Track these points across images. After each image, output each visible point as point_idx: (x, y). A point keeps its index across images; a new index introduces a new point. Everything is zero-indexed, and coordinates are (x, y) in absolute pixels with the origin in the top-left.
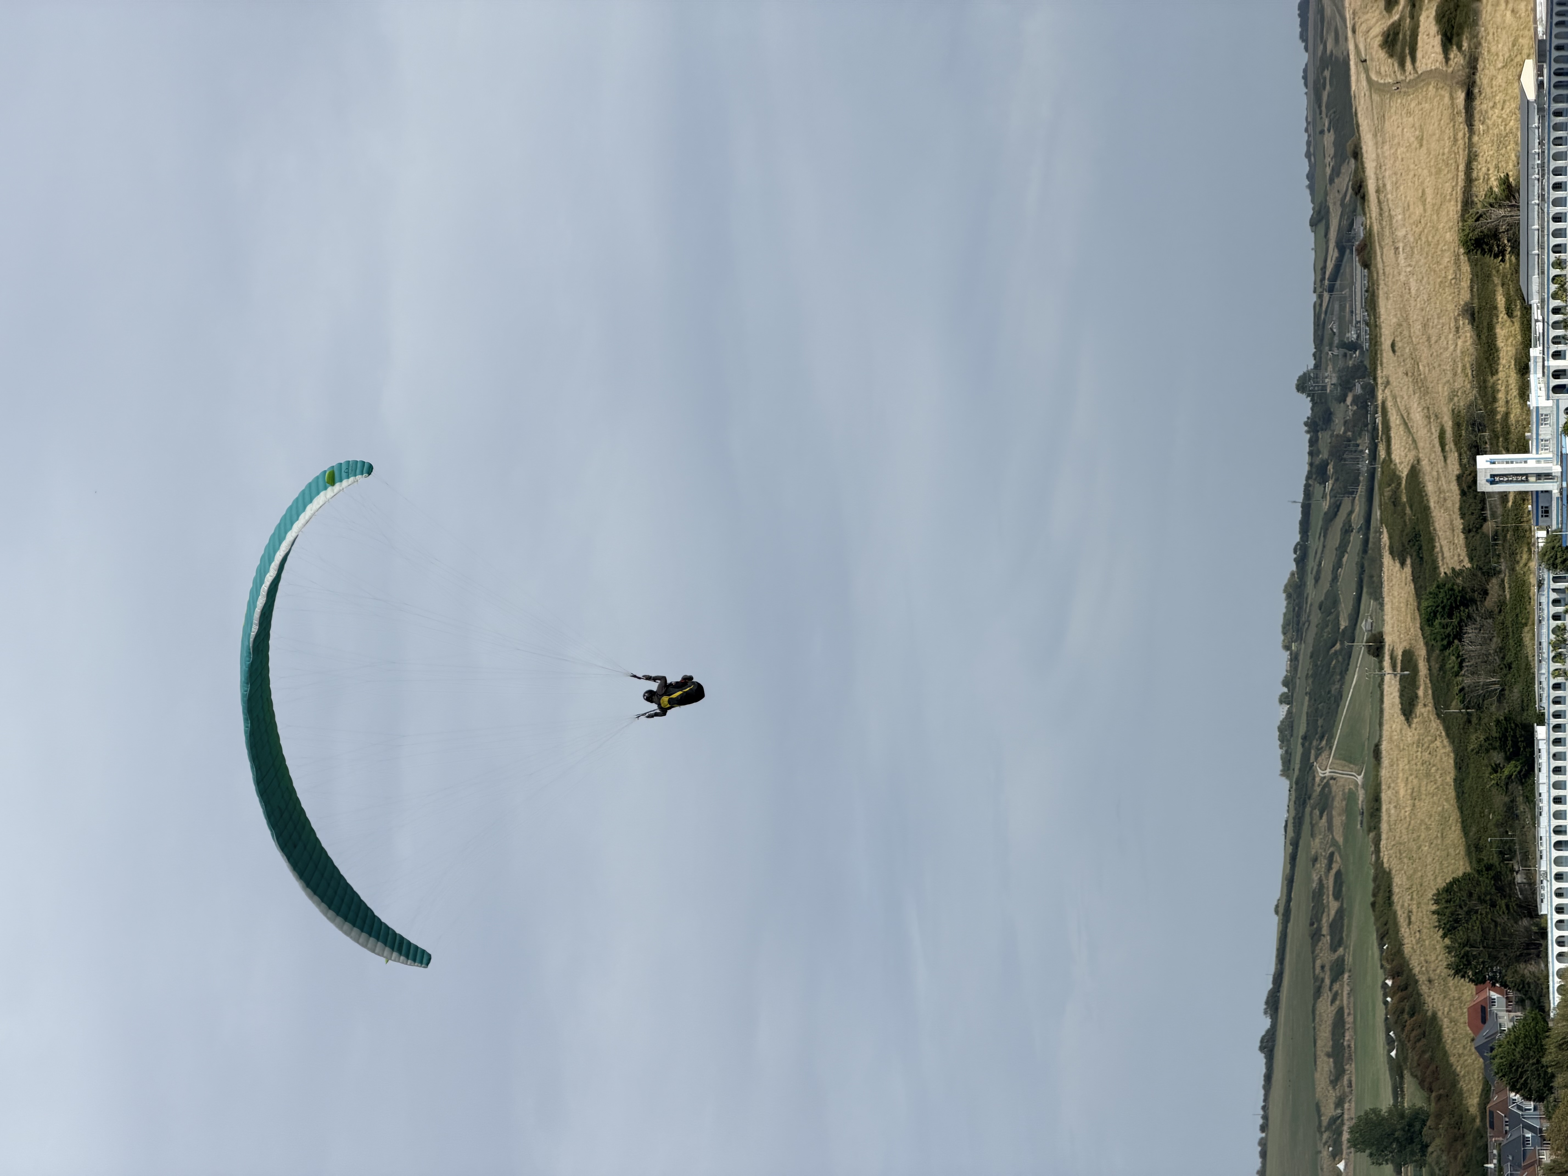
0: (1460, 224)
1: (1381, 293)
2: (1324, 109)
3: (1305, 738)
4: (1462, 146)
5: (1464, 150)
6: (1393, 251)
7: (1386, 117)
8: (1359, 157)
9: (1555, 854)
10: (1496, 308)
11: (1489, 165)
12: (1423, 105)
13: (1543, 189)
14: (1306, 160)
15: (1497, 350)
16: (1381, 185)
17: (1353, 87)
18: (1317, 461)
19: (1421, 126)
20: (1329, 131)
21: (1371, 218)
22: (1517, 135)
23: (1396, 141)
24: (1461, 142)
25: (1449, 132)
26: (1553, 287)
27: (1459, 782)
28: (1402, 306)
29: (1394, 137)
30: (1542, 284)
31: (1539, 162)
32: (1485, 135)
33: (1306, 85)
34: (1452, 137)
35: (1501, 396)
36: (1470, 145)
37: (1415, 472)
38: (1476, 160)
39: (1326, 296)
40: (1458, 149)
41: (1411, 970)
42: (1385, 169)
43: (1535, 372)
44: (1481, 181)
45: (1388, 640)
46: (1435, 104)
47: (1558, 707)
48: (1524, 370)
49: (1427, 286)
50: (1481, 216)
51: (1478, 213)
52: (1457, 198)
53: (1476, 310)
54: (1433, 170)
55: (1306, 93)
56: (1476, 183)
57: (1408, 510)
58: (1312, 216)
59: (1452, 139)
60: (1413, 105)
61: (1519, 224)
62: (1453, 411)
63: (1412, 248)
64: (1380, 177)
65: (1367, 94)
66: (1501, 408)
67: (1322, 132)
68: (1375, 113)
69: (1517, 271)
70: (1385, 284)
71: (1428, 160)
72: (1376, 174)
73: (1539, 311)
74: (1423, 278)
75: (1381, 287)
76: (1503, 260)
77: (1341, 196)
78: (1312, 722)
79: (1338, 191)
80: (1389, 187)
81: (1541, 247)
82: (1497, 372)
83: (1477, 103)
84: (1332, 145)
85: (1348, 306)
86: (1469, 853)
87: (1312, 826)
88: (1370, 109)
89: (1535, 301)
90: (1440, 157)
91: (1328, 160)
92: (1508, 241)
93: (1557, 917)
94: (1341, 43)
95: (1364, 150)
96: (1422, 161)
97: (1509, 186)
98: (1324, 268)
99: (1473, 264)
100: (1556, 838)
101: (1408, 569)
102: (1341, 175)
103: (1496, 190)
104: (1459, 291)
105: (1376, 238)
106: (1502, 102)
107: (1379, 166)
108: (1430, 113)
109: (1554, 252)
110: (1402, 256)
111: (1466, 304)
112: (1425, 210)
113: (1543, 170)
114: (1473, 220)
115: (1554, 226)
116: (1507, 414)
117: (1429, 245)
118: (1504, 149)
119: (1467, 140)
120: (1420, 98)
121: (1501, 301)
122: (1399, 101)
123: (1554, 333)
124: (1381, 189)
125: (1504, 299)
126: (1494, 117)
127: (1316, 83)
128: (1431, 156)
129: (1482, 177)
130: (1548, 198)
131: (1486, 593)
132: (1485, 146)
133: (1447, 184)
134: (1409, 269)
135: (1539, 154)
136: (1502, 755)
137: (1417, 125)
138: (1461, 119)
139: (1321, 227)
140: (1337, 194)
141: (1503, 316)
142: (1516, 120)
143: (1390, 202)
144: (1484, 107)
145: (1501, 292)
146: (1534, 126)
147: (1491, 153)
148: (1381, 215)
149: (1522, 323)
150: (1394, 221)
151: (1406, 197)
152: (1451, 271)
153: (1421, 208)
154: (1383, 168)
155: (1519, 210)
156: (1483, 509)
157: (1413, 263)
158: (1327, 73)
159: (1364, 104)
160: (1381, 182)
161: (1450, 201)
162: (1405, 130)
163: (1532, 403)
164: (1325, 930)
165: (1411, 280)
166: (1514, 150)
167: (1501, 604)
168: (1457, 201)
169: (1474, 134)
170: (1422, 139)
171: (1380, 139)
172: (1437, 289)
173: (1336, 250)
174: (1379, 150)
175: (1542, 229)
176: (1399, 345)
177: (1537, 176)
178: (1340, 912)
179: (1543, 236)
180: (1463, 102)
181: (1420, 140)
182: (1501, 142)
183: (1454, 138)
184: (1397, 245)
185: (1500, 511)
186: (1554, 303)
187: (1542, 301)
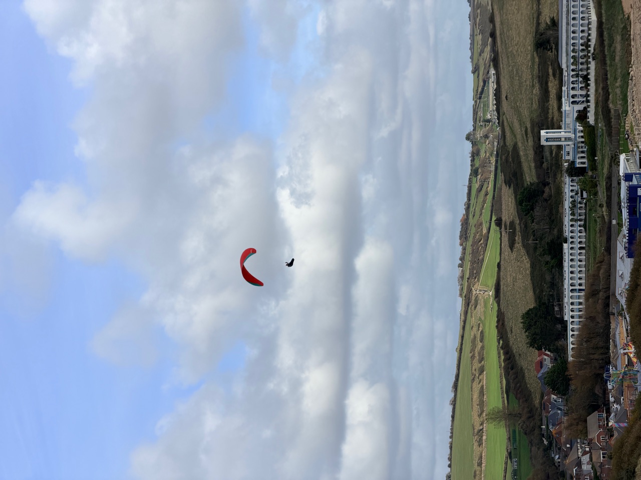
1: (502, 77)
2: (477, 26)
3: (468, 279)
4: (535, 10)
5: (536, 12)
6: (507, 58)
9: (571, 294)
10: (549, 75)
11: (546, 16)
13: (568, 20)
15: (549, 92)
18: (474, 168)
19: (518, 4)
24: (535, 8)
25: (530, 5)
26: (572, 61)
27: (532, 273)
28: (510, 80)
29: (507, 11)
30: (567, 60)
31: (567, 9)
32: (545, 4)
35: (550, 111)
36: (539, 9)
37: (515, 147)
38: (541, 15)
41: (512, 352)
42: (504, 25)
43: (564, 97)
44: (543, 23)
45: (503, 219)
47: (572, 234)
48: (559, 98)
49: (520, 70)
50: (543, 34)
51: (542, 32)
53: (541, 76)
54: (523, 22)
55: (470, 24)
56: (541, 24)
57: (512, 165)
58: (472, 69)
61: (558, 36)
62: (531, 120)
63: (514, 55)
64: (502, 28)
66: (550, 116)
67: (477, 36)
70: (503, 73)
71: (521, 18)
72: (500, 27)
73: (566, 72)
74: (519, 66)
76: (552, 52)
80: (505, 32)
81: (567, 44)
82: (549, 101)
85: (487, 105)
86: (536, 301)
87: (471, 313)
88: (497, 1)
89: (564, 66)
90: (526, 15)
91: (479, 47)
92: (554, 44)
93: (571, 320)
95: (496, 19)
96: (519, 19)
97: (554, 21)
98: (477, 90)
99: (540, 57)
100: (571, 288)
101: (512, 188)
103: (549, 23)
104: (534, 70)
107: (501, 24)
109: (573, 46)
111: (537, 75)
112: (520, 39)
113: (568, 13)
114: (540, 35)
115: (572, 35)
116: (553, 118)
117: (522, 53)
118: (552, 8)
119: (537, 7)
121: (551, 71)
123: (572, 79)
124: (502, 33)
127: (474, 16)
128: (523, 16)
129: (543, 21)
130: (570, 24)
131: (544, 192)
132: (545, 9)
133: (529, 27)
135: (566, 6)
136: (550, 256)
141: (551, 78)
143: (506, 38)
145: (551, 67)
147: (547, 11)
149: (559, 79)
150: (507, 45)
151: (512, 35)
152: (531, 62)
153: (518, 38)
155: (558, 31)
156: (543, 158)
160: (502, 31)
161: (530, 33)
163: (563, 109)
164: (476, 355)
166: (556, 8)
167: (550, 196)
168: (533, 33)
169: (540, 4)
170: (519, 10)
171: (502, 13)
173: (482, 83)
174: (501, 17)
175: (567, 37)
176: (509, 96)
177: (566, 15)
178: (483, 348)
179: (568, 40)
182: (551, 5)
183: (532, 7)
185: (549, 158)
186: (572, 67)
187: (567, 67)
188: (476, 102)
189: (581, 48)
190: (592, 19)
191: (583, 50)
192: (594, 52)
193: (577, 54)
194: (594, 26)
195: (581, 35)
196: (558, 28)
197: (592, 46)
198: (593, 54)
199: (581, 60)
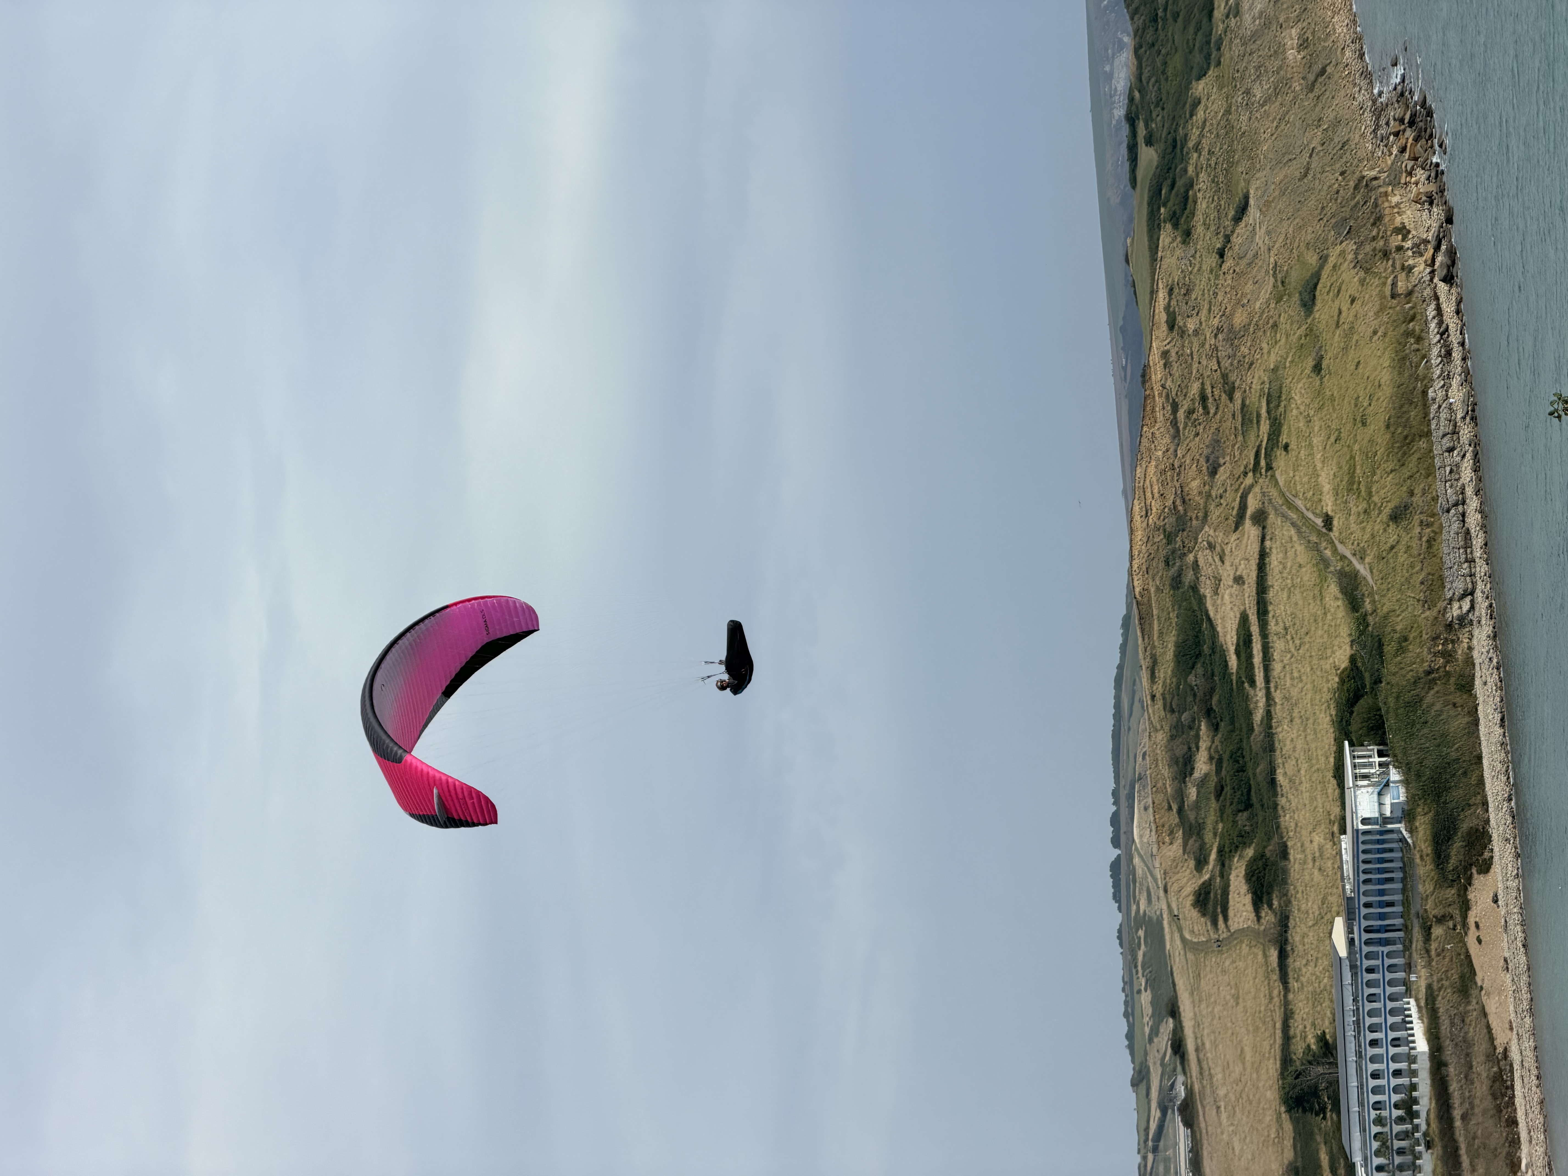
0: (1280, 1082)
1: (1205, 1153)
2: (1140, 968)
4: (1278, 1004)
5: (1280, 1008)
6: (1215, 1111)
7: (1202, 976)
8: (1177, 1015)
10: (1320, 1167)
11: (1306, 1023)
12: (1237, 964)
13: (1360, 1046)
14: (1125, 1020)
16: (1200, 1044)
17: (1168, 947)
19: (1236, 984)
20: (1146, 990)
21: (1191, 1077)
22: (1331, 992)
23: (1212, 1000)
24: (1276, 1000)
25: (1264, 990)
26: (1375, 1145)
28: (1226, 1166)
29: (1210, 995)
30: (1364, 1143)
31: (1355, 1019)
32: (1300, 993)
33: (1121, 945)
34: (1268, 995)
36: (1286, 1003)
38: (1292, 1018)
39: (1150, 1157)
40: (1274, 1006)
42: (1203, 1028)
44: (1299, 1038)
46: (1249, 962)
49: (1250, 1145)
50: (1300, 1074)
51: (1297, 1070)
52: (1275, 1056)
53: (1300, 1170)
54: (1251, 1029)
55: (1122, 953)
56: (1294, 1041)
58: (1133, 1076)
59: (1267, 997)
60: (1227, 963)
61: (1338, 1081)
63: (1234, 1108)
64: (1199, 1036)
65: (1182, 952)
67: (1139, 992)
68: (1190, 972)
69: (1339, 1128)
70: (1209, 1144)
71: (1245, 1018)
72: (1194, 1032)
73: (1363, 1169)
74: (1246, 1137)
75: (1204, 1148)
76: (1324, 1118)
77: (1160, 1056)
79: (1158, 1051)
80: (1208, 1045)
81: (1361, 1104)
83: (1290, 960)
84: (1149, 1005)
85: (1172, 1166)
88: (1185, 968)
89: (1358, 1159)
90: (1257, 1015)
91: (1146, 1019)
92: (1328, 1099)
94: (1153, 903)
95: (1181, 1009)
96: (1240, 1019)
97: (1326, 1043)
98: (1147, 1129)
99: (1295, 1122)
102: (1160, 1035)
103: (1313, 1047)
104: (1283, 1150)
105: (1198, 1097)
106: (1314, 960)
107: (1197, 1025)
108: (1245, 970)
109: (1375, 1109)
110: (1224, 1116)
111: (1290, 1164)
112: (1245, 1069)
113: (1359, 1027)
114: (1293, 1078)
115: (1373, 1083)
117: (1251, 1103)
118: (1319, 1006)
119: (1282, 998)
120: (1234, 956)
121: (1324, 1158)
122: (1214, 960)
124: (1201, 1048)
125: (1327, 1158)
126: (1308, 975)
127: (1131, 942)
128: (1248, 1014)
129: (1299, 1035)
130: (1366, 1055)
132: (1300, 1004)
133: (1265, 1043)
134: (1231, 1128)
135: (1354, 1010)
137: (1232, 983)
138: (1275, 977)
139: (1143, 1087)
140: (1157, 1054)
142: (1331, 977)
143: (1209, 1060)
144: (1297, 964)
145: (1324, 1149)
146: (1347, 983)
147: (1307, 1010)
148: (1201, 1074)
150: (1215, 1079)
151: (1225, 1056)
152: (1274, 1130)
153: (1241, 1066)
154: (1201, 1027)
155: (1337, 1067)
157: (1236, 1123)
158: (1141, 933)
159: (1179, 963)
160: (1199, 1041)
161: (1269, 1059)
162: (1221, 988)
165: (1234, 1139)
166: (1329, 1007)
168: (1275, 1059)
169: (1289, 991)
170: (1238, 998)
171: (1196, 998)
172: (1260, 1148)
173: (1158, 1111)
174: (1196, 1009)
175: (1361, 1087)
177: (1353, 1033)
179: (1363, 1093)
180: (1277, 960)
181: (1237, 998)
182: (1316, 998)
183: (1270, 995)
184: (1218, 1104)
186: (1377, 1161)
187: (1365, 1159)
188: (1145, 1158)
189: (1396, 1113)
190: (1419, 1049)
191: (1400, 1120)
192: (1427, 1130)
193: (1386, 1129)
194: (1423, 1066)
195: (1394, 1082)
196: (1336, 1059)
197: (1423, 1115)
198: (1425, 1134)
199: (1397, 1144)
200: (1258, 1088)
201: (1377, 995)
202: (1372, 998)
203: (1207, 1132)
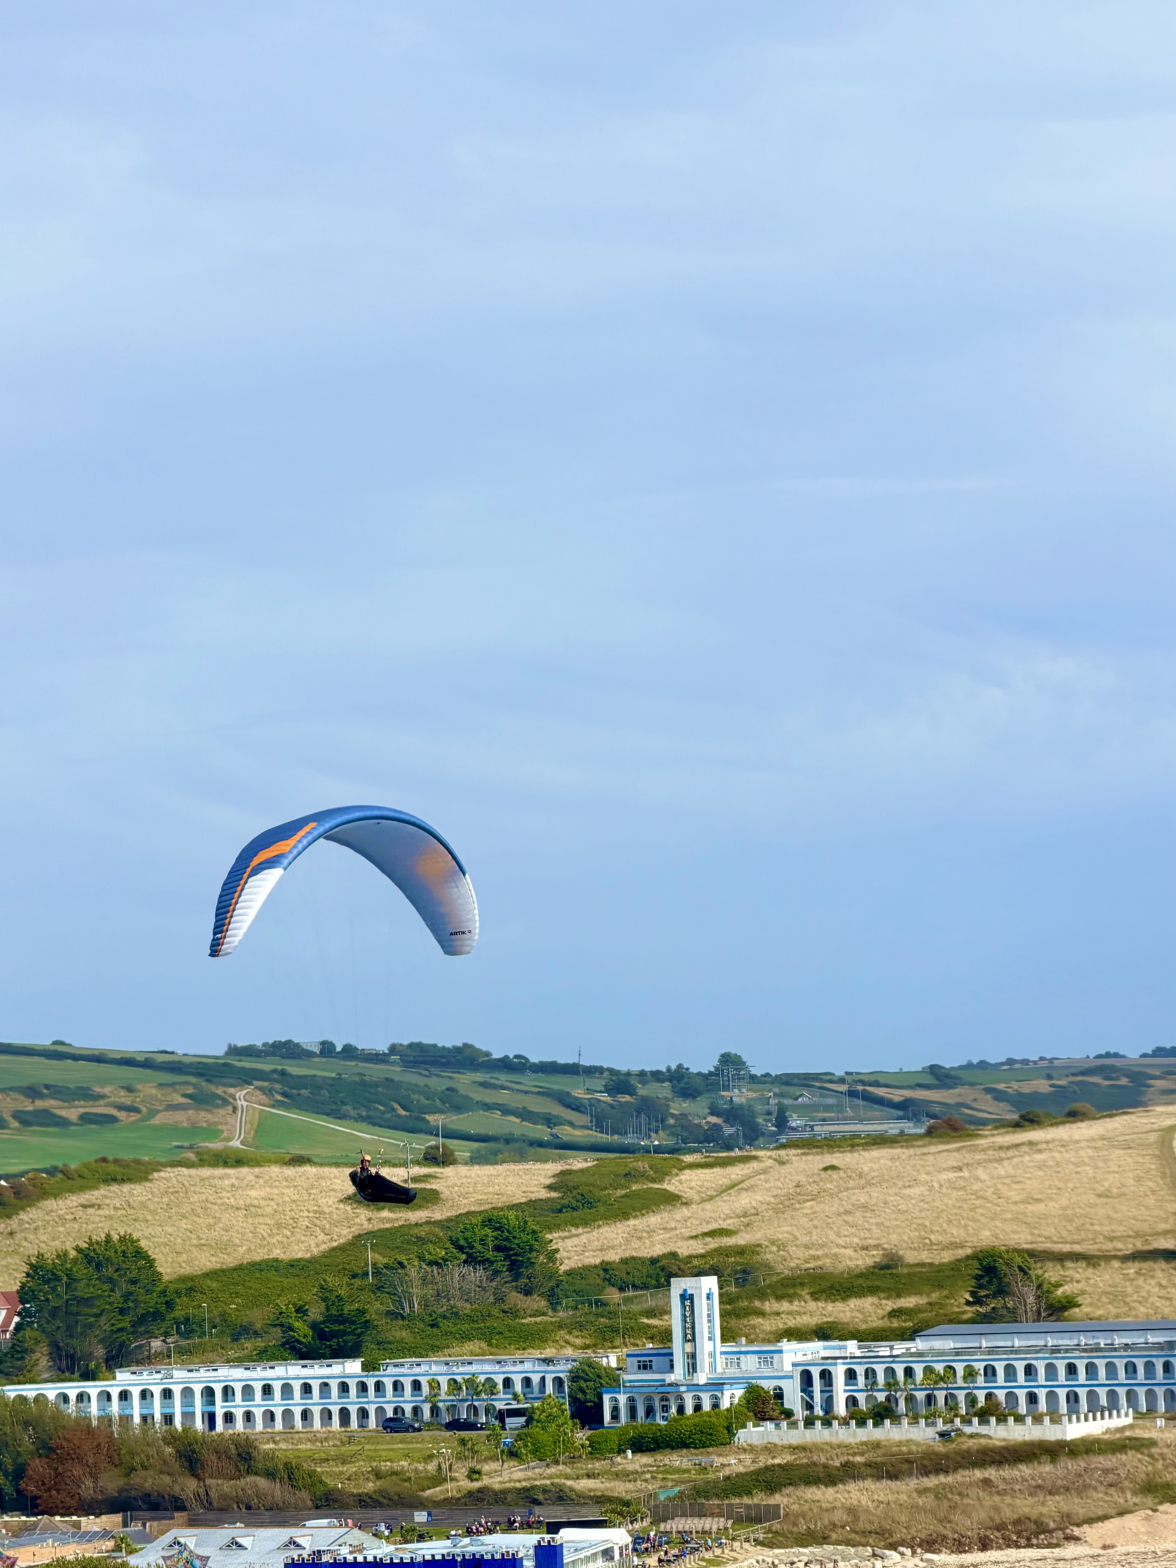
0: (1003, 1248)
1: (898, 1151)
2: (1080, 1078)
3: (283, 1073)
4: (1104, 1247)
5: (1099, 1250)
6: (956, 1165)
7: (1129, 1151)
8: (1072, 1119)
9: (198, 1389)
10: (899, 1296)
11: (1083, 1282)
12: (1151, 1197)
13: (1067, 1351)
14: (1004, 1060)
15: (844, 1299)
16: (1039, 1147)
18: (634, 1081)
19: (1125, 1195)
20: (1052, 1086)
21: (993, 1135)
22: (1128, 1316)
23: (1100, 1164)
24: (1109, 1246)
25: (1120, 1230)
26: (939, 1368)
27: (274, 1265)
28: (886, 1177)
29: (1105, 1161)
30: (942, 1353)
31: (1102, 1346)
32: (1121, 1276)
33: (1099, 1057)
34: (1115, 1234)
35: (785, 1306)
36: (1108, 1258)
37: (672, 1199)
38: (1088, 1265)
40: (1101, 1243)
41: (23, 1209)
42: (1061, 1152)
43: (825, 1348)
44: (1062, 1273)
45: (449, 1171)
46: (1156, 1212)
47: (389, 1388)
48: (823, 1333)
49: (917, 1208)
50: (1025, 1273)
51: (1030, 1269)
52: (1036, 1243)
53: (894, 1271)
54: (1069, 1212)
55: (1088, 1057)
56: (1059, 1267)
57: (620, 1192)
58: (943, 1068)
59: (1113, 1235)
60: (1151, 1184)
61: (1016, 1321)
62: (759, 1245)
63: (964, 1188)
64: (1051, 1146)
66: (770, 1306)
67: (1049, 1077)
69: (951, 1322)
70: (910, 1156)
71: (1082, 1205)
72: (1053, 1140)
73: (904, 1351)
74: (927, 1203)
75: (905, 1151)
76: (968, 1303)
77: (969, 1102)
78: (302, 1082)
79: (975, 1100)
80: (1038, 1157)
81: (991, 1350)
82: (816, 1299)
83: (1163, 1264)
84: (1034, 1090)
85: (832, 1115)
86: (183, 1279)
87: (172, 1085)
88: (1136, 1130)
89: (919, 1344)
90: (1088, 1220)
91: (1015, 1086)
92: (993, 1308)
93: (115, 1393)
94: (1164, 1097)
95: (1080, 1124)
96: (1079, 1198)
97: (1064, 1308)
98: (877, 1084)
99: (955, 1267)
100: (218, 1389)
101: (544, 1194)
102: (996, 1102)
103: (1059, 1292)
104: (915, 1249)
105: (969, 1143)
106: (1169, 1296)
107: (1064, 1144)
108: (1144, 1206)
109: (986, 1368)
110: (952, 1175)
111: (901, 1258)
112: (1015, 1203)
113: (1092, 1350)
114: (1021, 1264)
115: (1020, 1367)
116: (762, 1314)
117: (971, 1210)
118: (1108, 1301)
119: (1112, 1253)
120: (1162, 1193)
121: (909, 1302)
122: (1153, 1167)
123: (880, 1370)
124: (1035, 1148)
125: (911, 1306)
126: (1148, 1287)
127: (1113, 1068)
128: (1087, 1209)
129: (1067, 1273)
130: (1057, 1358)
131: (528, 1292)
132: (1108, 1277)
133: (1053, 1230)
134: (936, 1185)
135: (1112, 1344)
136: (321, 1318)
137: (1124, 1190)
138: (1139, 1245)
139: (929, 1080)
140: (971, 1098)
141: (890, 1305)
142: (1147, 1315)
143: (1020, 1159)
144: (1159, 1274)
145: (921, 1302)
146: (1149, 1337)
147: (1101, 1284)
148: (1001, 1148)
149: (883, 1330)
150: (996, 1165)
151: (1029, 1178)
152: (940, 1238)
153: (1018, 1198)
154: (1062, 1149)
155: (1034, 1321)
156: (635, 1287)
157: (944, 1190)
158: (1124, 1081)
159: (1141, 1123)
160: (1044, 1146)
161: (1032, 1234)
162: (1116, 1175)
163: (786, 1345)
164: (40, 1104)
165: (922, 1188)
166: (1108, 1313)
167: (513, 1313)
168: (1031, 1243)
169: (1123, 1262)
170: (1107, 1196)
171: (1099, 1144)
172: (915, 1221)
173: (901, 1099)
174: (1084, 1144)
175: (1013, 1351)
176: (835, 1175)
177: (1083, 1343)
178: (63, 1123)
179: (1005, 1353)
180: (1162, 1248)
181: (1105, 1195)
182: (1117, 1296)
183: (1114, 1237)
184: (965, 1169)
185: (635, 1308)
186: (919, 1369)
187: (920, 1354)
189: (981, 1395)
190: (1069, 1427)
191: (972, 1400)
192: (964, 1434)
193: (960, 1382)
194: (1048, 1432)
195: (1022, 1394)
196: (1045, 1319)
197: (984, 1430)
198: (959, 1433)
199: (940, 1396)
200: (992, 1219)
201: (1134, 1376)
202: (1130, 1369)
203: (924, 1154)
